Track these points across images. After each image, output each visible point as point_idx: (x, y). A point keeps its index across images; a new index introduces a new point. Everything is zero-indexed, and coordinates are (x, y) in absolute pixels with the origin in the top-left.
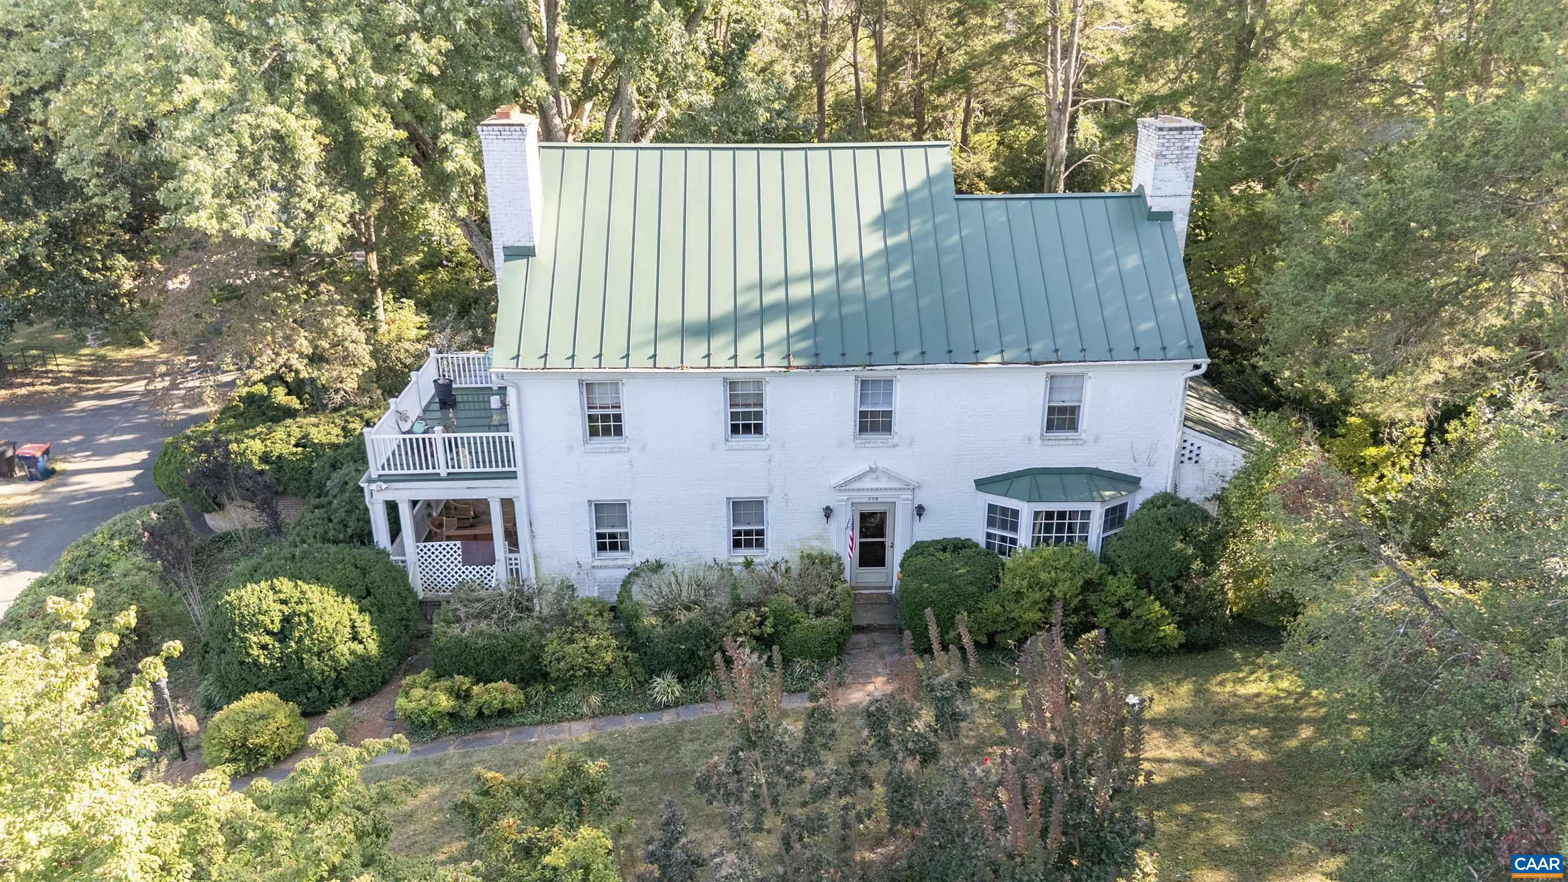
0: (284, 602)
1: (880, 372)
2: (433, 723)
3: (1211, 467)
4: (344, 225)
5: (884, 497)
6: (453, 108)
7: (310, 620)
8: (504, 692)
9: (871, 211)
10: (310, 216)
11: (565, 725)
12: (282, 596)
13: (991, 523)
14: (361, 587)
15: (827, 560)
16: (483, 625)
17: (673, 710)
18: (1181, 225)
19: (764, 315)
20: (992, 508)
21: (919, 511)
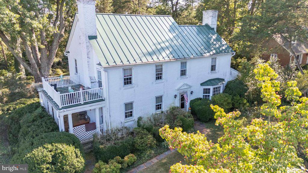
1: (185, 60)
13: (204, 93)
18: (215, 30)
19: (155, 52)
20: (204, 89)
21: (192, 93)
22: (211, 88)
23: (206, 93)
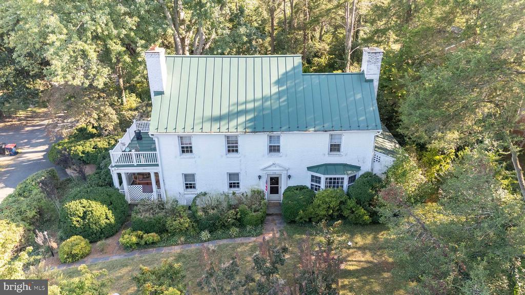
0: (84, 207)
1: (275, 133)
2: (131, 247)
3: (384, 163)
4: (106, 78)
5: (278, 172)
6: (141, 39)
7: (92, 213)
8: (153, 237)
9: (275, 78)
10: (95, 76)
11: (173, 247)
12: (83, 205)
13: (312, 180)
14: (109, 202)
15: (259, 193)
16: (147, 215)
17: (207, 243)
18: (376, 84)
19: (238, 114)
20: (312, 176)
21: (289, 177)
22: (323, 178)
23: (316, 182)
